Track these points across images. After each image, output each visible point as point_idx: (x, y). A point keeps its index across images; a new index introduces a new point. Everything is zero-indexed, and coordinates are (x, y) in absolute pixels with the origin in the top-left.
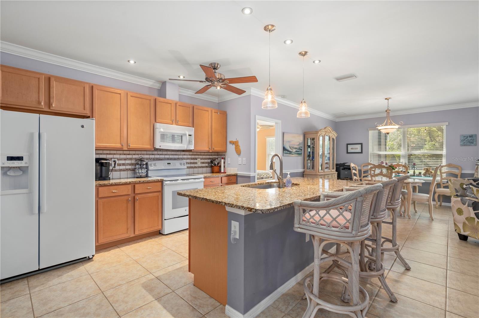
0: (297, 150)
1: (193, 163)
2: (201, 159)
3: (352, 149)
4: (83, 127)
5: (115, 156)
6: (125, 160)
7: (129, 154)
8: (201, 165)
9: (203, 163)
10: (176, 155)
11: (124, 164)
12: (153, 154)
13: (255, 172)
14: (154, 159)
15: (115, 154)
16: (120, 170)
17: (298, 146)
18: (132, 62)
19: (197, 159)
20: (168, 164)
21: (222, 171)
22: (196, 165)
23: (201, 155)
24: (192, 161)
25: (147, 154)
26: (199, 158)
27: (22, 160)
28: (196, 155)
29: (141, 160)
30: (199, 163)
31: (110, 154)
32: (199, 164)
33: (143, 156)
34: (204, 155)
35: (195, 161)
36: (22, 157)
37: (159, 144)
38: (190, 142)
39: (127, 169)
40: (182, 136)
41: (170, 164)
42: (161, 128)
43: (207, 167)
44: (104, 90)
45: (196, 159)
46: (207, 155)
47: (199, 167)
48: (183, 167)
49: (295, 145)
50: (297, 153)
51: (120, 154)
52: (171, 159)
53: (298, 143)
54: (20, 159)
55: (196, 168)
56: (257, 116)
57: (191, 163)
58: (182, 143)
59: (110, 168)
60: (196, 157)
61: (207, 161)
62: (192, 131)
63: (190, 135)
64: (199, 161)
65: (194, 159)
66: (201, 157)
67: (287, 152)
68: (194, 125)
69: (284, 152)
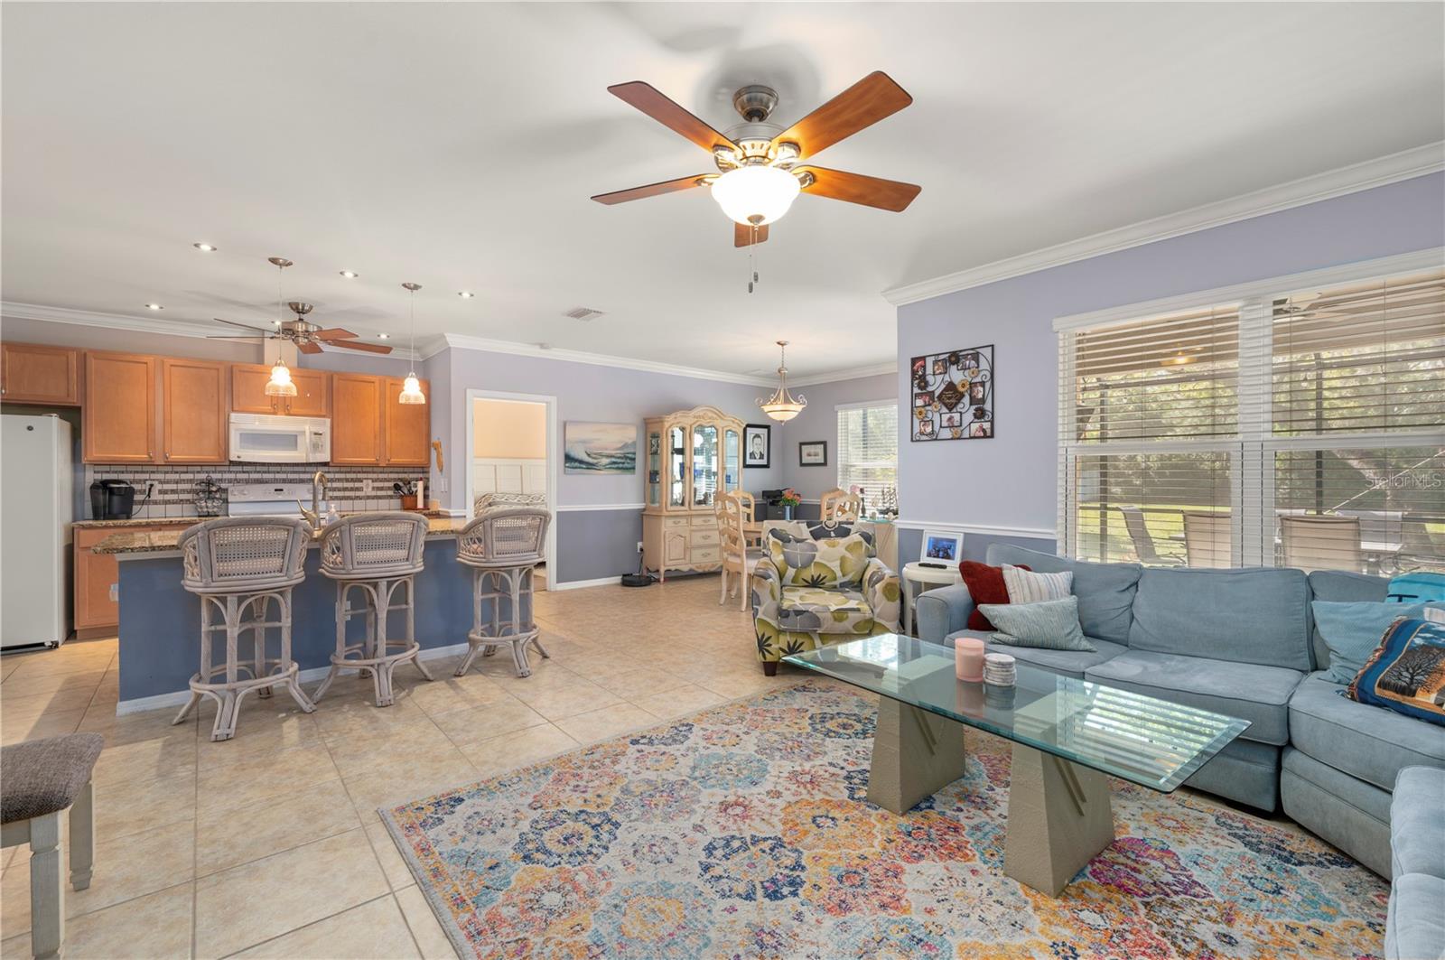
0: (614, 460)
1: (352, 489)
2: (374, 480)
3: (809, 455)
5: (153, 476)
6: (177, 483)
7: (187, 472)
8: (374, 493)
9: (381, 489)
10: (306, 472)
11: (173, 491)
12: (244, 472)
13: (465, 508)
14: (238, 481)
15: (153, 472)
16: (166, 502)
17: (622, 452)
18: (154, 307)
19: (362, 481)
20: (276, 490)
21: (420, 504)
22: (358, 494)
23: (374, 473)
24: (350, 485)
26: (367, 479)
28: (359, 472)
29: (209, 483)
30: (367, 488)
31: (142, 472)
32: (369, 492)
33: (211, 476)
34: (381, 472)
35: (357, 485)
37: (237, 452)
38: (316, 447)
39: (182, 500)
40: (296, 436)
41: (282, 490)
43: (392, 497)
44: (108, 356)
45: (360, 480)
46: (391, 472)
47: (369, 498)
49: (606, 449)
50: (613, 466)
51: (167, 472)
52: (284, 481)
53: (620, 445)
55: (361, 499)
56: (468, 391)
57: (345, 489)
58: (296, 450)
59: (137, 497)
60: (360, 476)
61: (391, 484)
62: (324, 426)
63: (316, 434)
64: (368, 485)
65: (352, 480)
66: (375, 476)
67: (577, 464)
68: (331, 412)
69: (567, 465)
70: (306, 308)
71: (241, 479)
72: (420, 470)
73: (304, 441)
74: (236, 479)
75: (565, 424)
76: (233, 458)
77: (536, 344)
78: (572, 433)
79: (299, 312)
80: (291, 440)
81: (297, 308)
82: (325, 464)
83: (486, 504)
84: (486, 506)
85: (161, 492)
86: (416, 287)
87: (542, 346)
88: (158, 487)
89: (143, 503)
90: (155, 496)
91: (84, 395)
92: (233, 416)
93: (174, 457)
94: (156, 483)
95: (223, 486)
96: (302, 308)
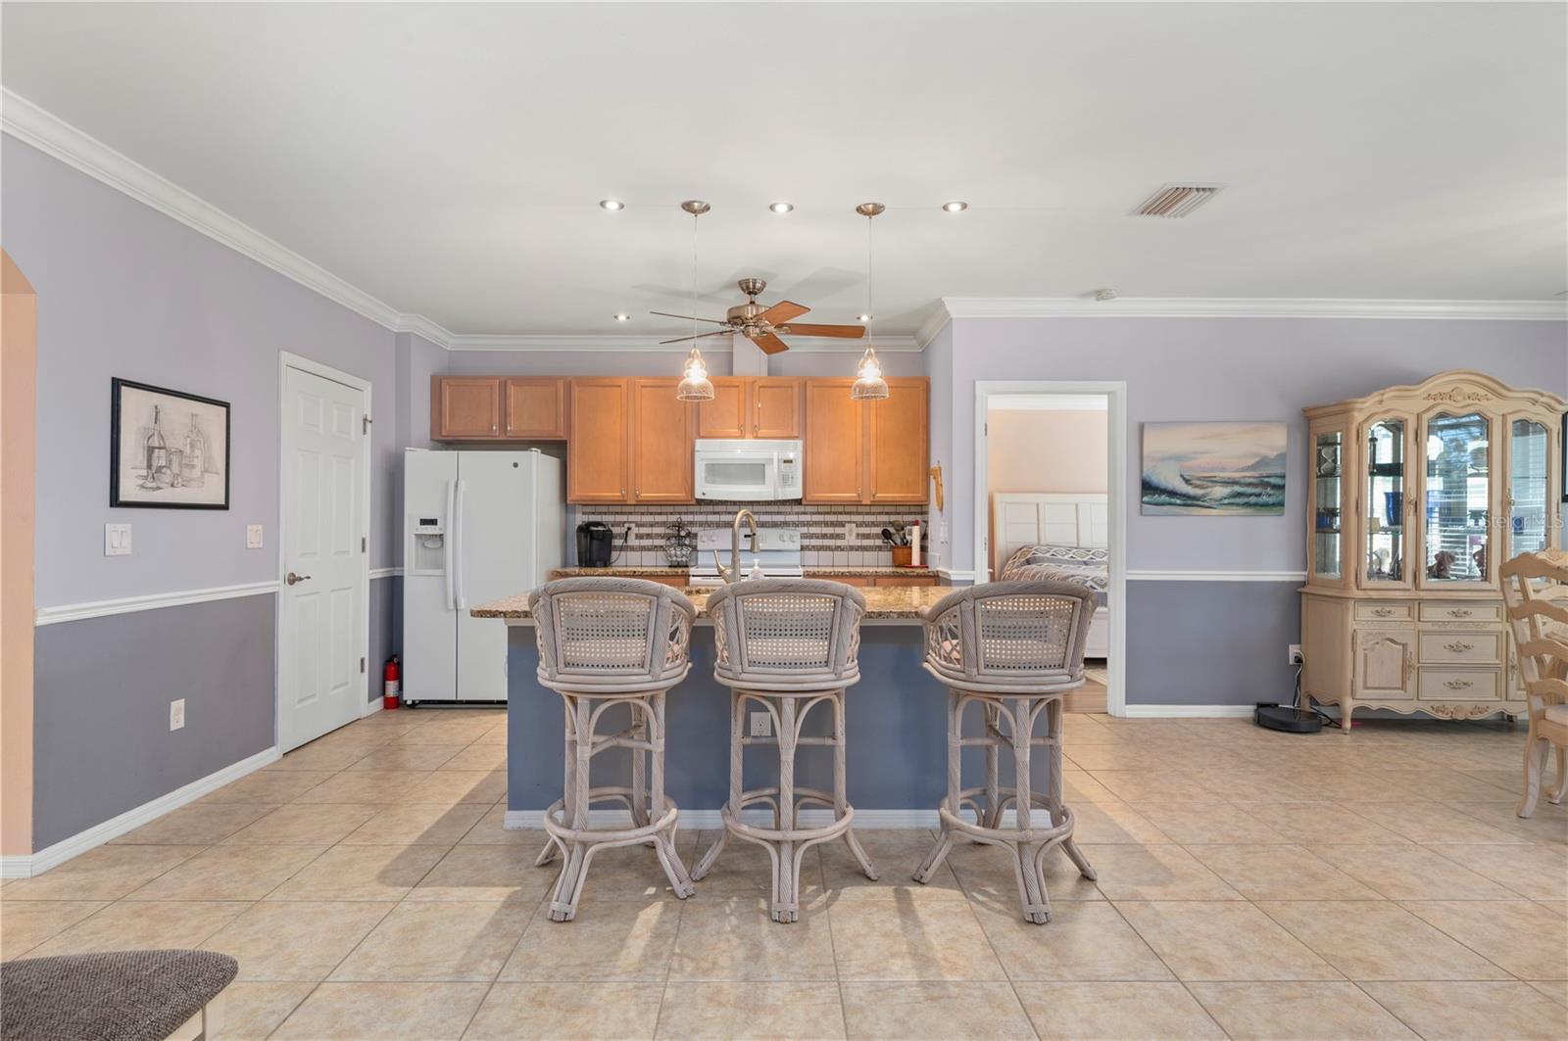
0: (1237, 489)
1: (831, 537)
2: (859, 525)
4: (516, 465)
5: (632, 518)
6: (652, 526)
7: (660, 514)
8: (858, 543)
9: (867, 536)
10: (779, 513)
11: (649, 536)
12: (715, 513)
13: (974, 569)
14: (709, 524)
15: (631, 513)
16: (643, 548)
17: (1255, 474)
18: (622, 318)
19: (844, 526)
20: (746, 536)
21: (916, 561)
22: (839, 542)
23: (859, 513)
24: (829, 530)
25: (701, 513)
26: (850, 522)
27: (436, 524)
28: (841, 513)
29: (679, 526)
30: (850, 535)
31: (622, 513)
32: (853, 541)
33: (687, 518)
34: (867, 514)
35: (839, 530)
36: (436, 520)
37: (705, 489)
38: (785, 479)
39: (656, 547)
40: (764, 465)
42: (707, 451)
43: (879, 548)
44: (590, 382)
45: (842, 524)
46: (881, 513)
47: (852, 548)
48: (788, 545)
49: (1223, 470)
50: (1238, 500)
51: (643, 514)
53: (1251, 462)
54: (433, 522)
55: (842, 550)
56: (977, 383)
57: (824, 536)
58: (764, 483)
59: (617, 542)
60: (842, 518)
61: (879, 530)
62: (794, 450)
63: (785, 462)
64: (851, 531)
65: (833, 524)
66: (859, 518)
67: (1164, 498)
68: (804, 432)
69: (1145, 499)
70: (758, 285)
71: (712, 522)
72: (918, 509)
73: (772, 471)
74: (707, 522)
75: (1142, 428)
76: (698, 495)
77: (1086, 295)
78: (1154, 444)
79: (750, 293)
80: (755, 471)
81: (748, 288)
82: (798, 502)
83: (1022, 560)
84: (1022, 565)
85: (639, 536)
86: (877, 210)
87: (1100, 295)
88: (635, 530)
89: (621, 549)
90: (632, 541)
91: (569, 427)
92: (699, 444)
93: (645, 495)
94: (633, 526)
95: (694, 530)
96: (754, 287)
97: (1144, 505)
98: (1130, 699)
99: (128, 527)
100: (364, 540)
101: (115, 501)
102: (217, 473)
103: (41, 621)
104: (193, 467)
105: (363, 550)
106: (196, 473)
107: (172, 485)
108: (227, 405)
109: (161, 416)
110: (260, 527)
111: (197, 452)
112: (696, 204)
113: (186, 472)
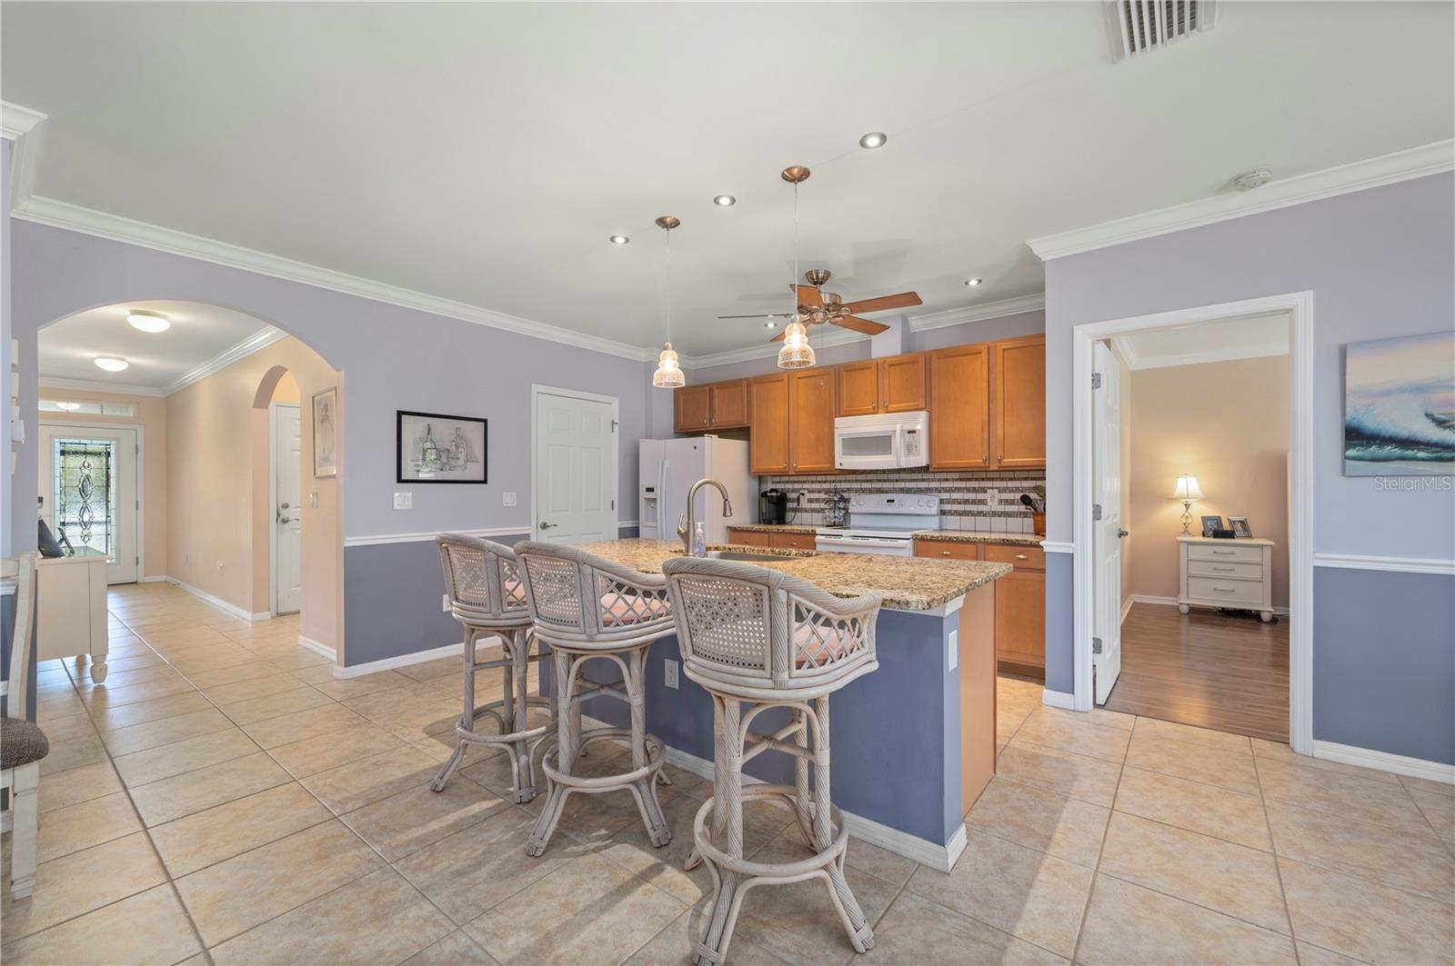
1: (974, 502)
2: (1001, 491)
4: (695, 447)
5: (805, 486)
6: (819, 492)
7: (825, 482)
8: (1001, 508)
9: (1011, 502)
10: (923, 480)
11: (817, 500)
12: (868, 481)
13: (1073, 541)
14: (856, 491)
15: (804, 482)
16: (813, 511)
18: (771, 326)
19: (986, 492)
20: (888, 501)
22: (981, 508)
23: (1000, 479)
24: (971, 496)
25: (857, 481)
26: (992, 488)
27: (653, 491)
28: (983, 479)
29: (838, 492)
30: (992, 500)
31: (796, 482)
32: (993, 506)
33: (838, 485)
34: (1011, 479)
35: (980, 496)
36: (651, 488)
37: (844, 461)
38: (910, 449)
39: (822, 509)
40: (889, 437)
41: (893, 501)
42: (846, 427)
43: (1025, 515)
44: (763, 380)
45: (984, 490)
46: (1026, 479)
47: (994, 514)
48: (928, 511)
51: (813, 482)
52: (894, 491)
55: (985, 515)
56: (1075, 327)
57: (966, 502)
58: (891, 453)
59: (790, 505)
60: (983, 484)
61: (1018, 496)
62: (920, 421)
63: (909, 432)
64: (993, 496)
65: (975, 490)
66: (1002, 484)
68: (928, 404)
69: (1351, 453)
70: (821, 275)
71: (865, 489)
73: (897, 442)
74: (861, 489)
75: (1343, 353)
76: (841, 466)
78: (1362, 373)
79: (815, 283)
80: (881, 443)
81: (813, 279)
82: (926, 469)
85: (810, 501)
86: (805, 174)
88: (807, 495)
89: (795, 510)
90: (804, 504)
91: (750, 417)
92: (838, 421)
93: (802, 466)
94: (806, 492)
95: (846, 495)
96: (817, 277)
97: (1348, 462)
98: (1319, 734)
99: (410, 495)
100: (613, 502)
101: (400, 480)
102: (477, 462)
103: (347, 544)
104: (458, 458)
105: (613, 508)
106: (461, 462)
107: (442, 470)
108: (485, 421)
109: (433, 431)
110: (515, 494)
111: (461, 450)
112: (668, 220)
113: (453, 462)
